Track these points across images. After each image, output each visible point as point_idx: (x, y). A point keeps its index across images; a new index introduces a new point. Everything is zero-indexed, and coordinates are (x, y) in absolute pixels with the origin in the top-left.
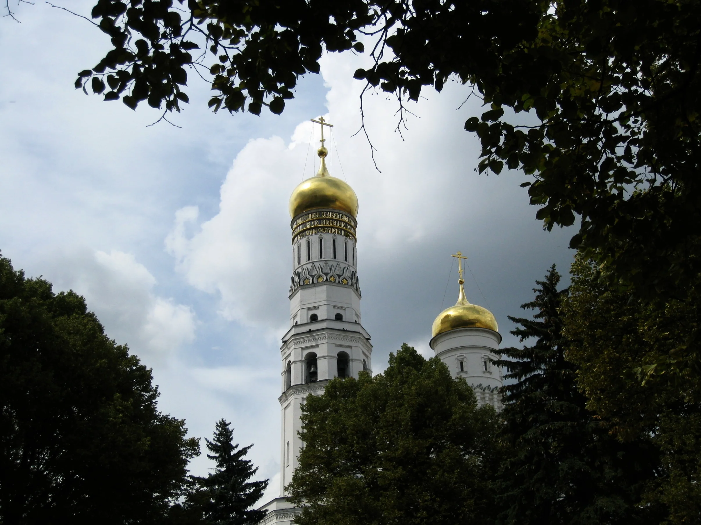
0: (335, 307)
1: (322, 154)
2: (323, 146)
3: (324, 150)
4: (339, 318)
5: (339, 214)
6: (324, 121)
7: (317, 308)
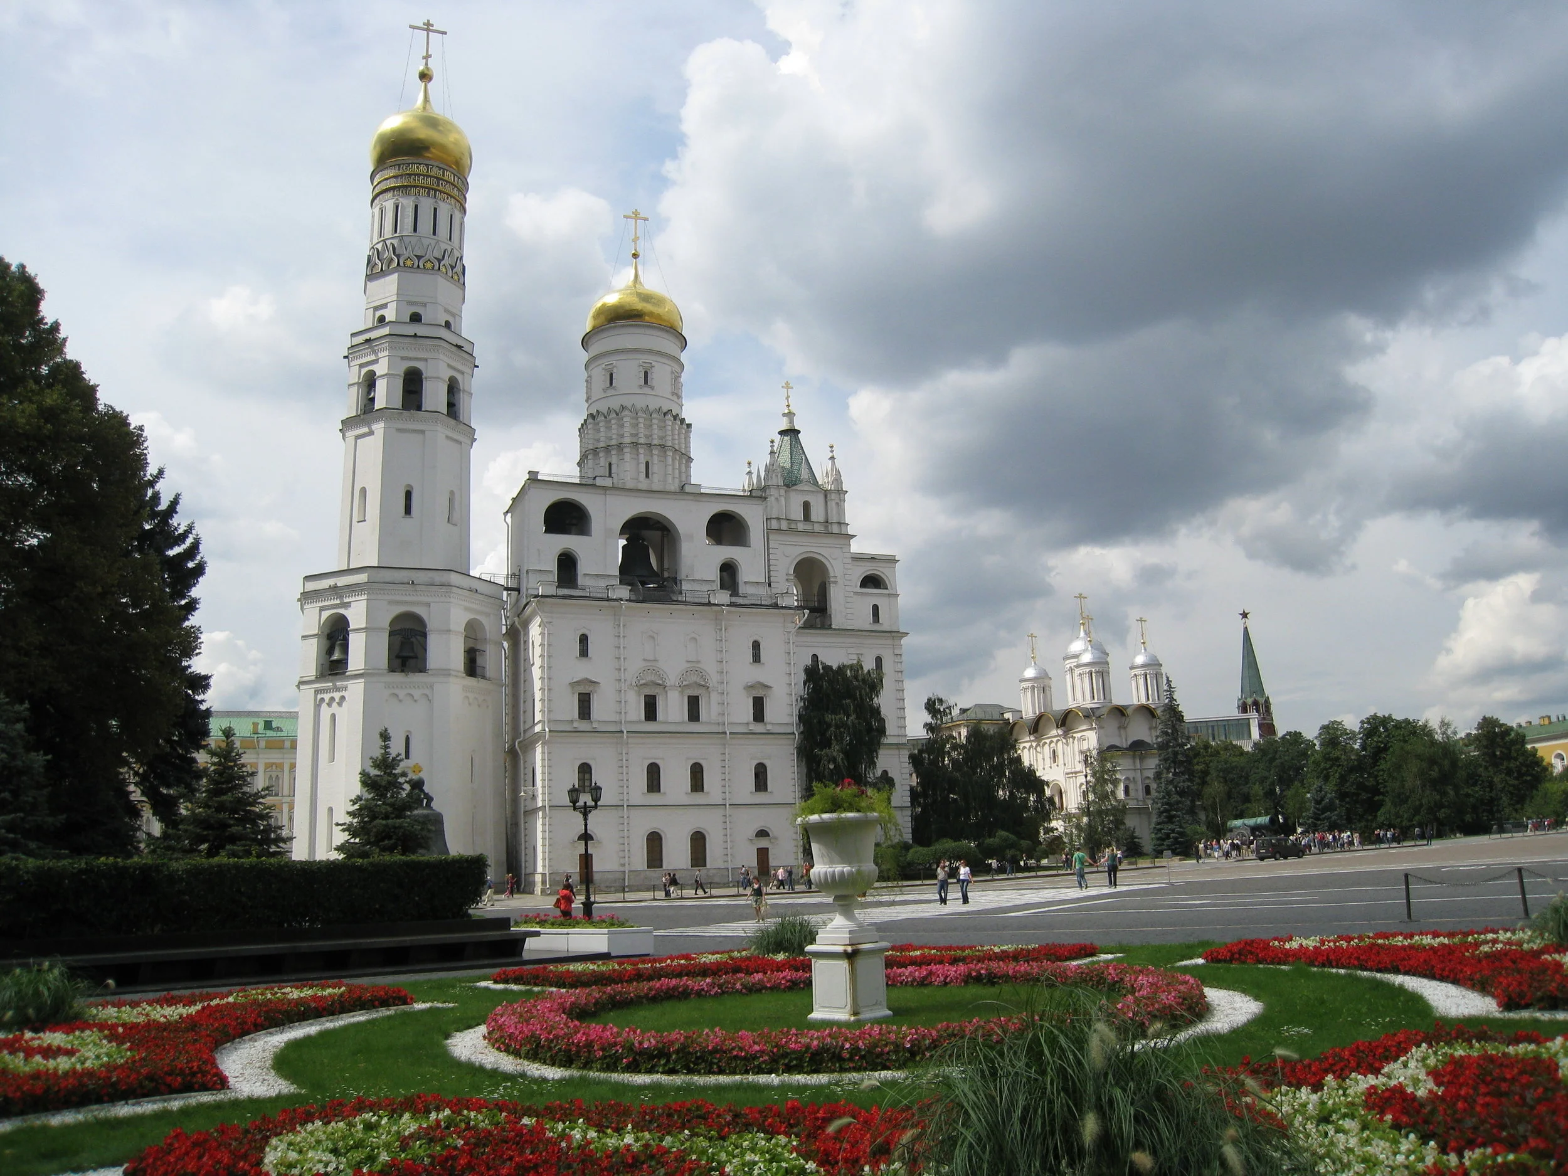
0: (410, 303)
1: (425, 76)
2: (427, 64)
3: (426, 72)
4: (416, 318)
5: (427, 165)
6: (432, 26)
7: (384, 306)
